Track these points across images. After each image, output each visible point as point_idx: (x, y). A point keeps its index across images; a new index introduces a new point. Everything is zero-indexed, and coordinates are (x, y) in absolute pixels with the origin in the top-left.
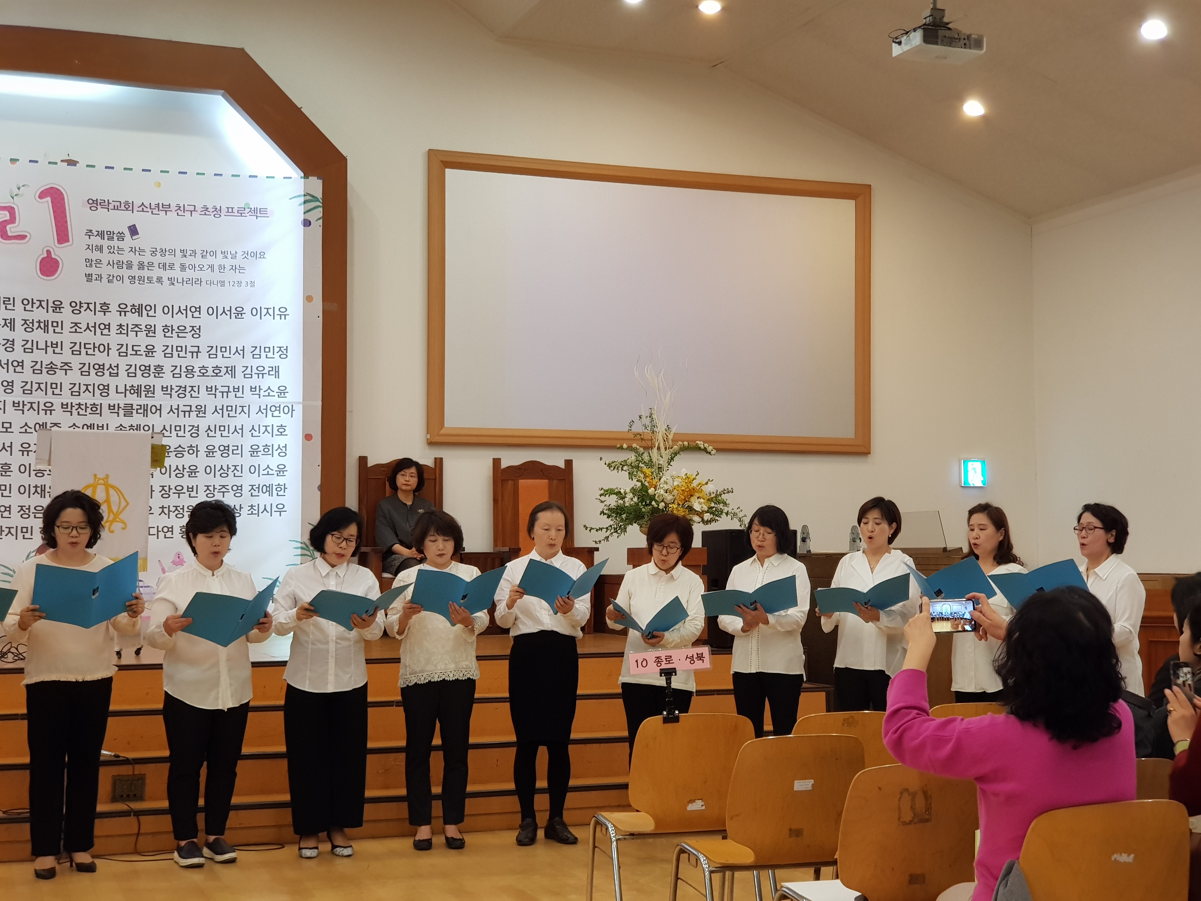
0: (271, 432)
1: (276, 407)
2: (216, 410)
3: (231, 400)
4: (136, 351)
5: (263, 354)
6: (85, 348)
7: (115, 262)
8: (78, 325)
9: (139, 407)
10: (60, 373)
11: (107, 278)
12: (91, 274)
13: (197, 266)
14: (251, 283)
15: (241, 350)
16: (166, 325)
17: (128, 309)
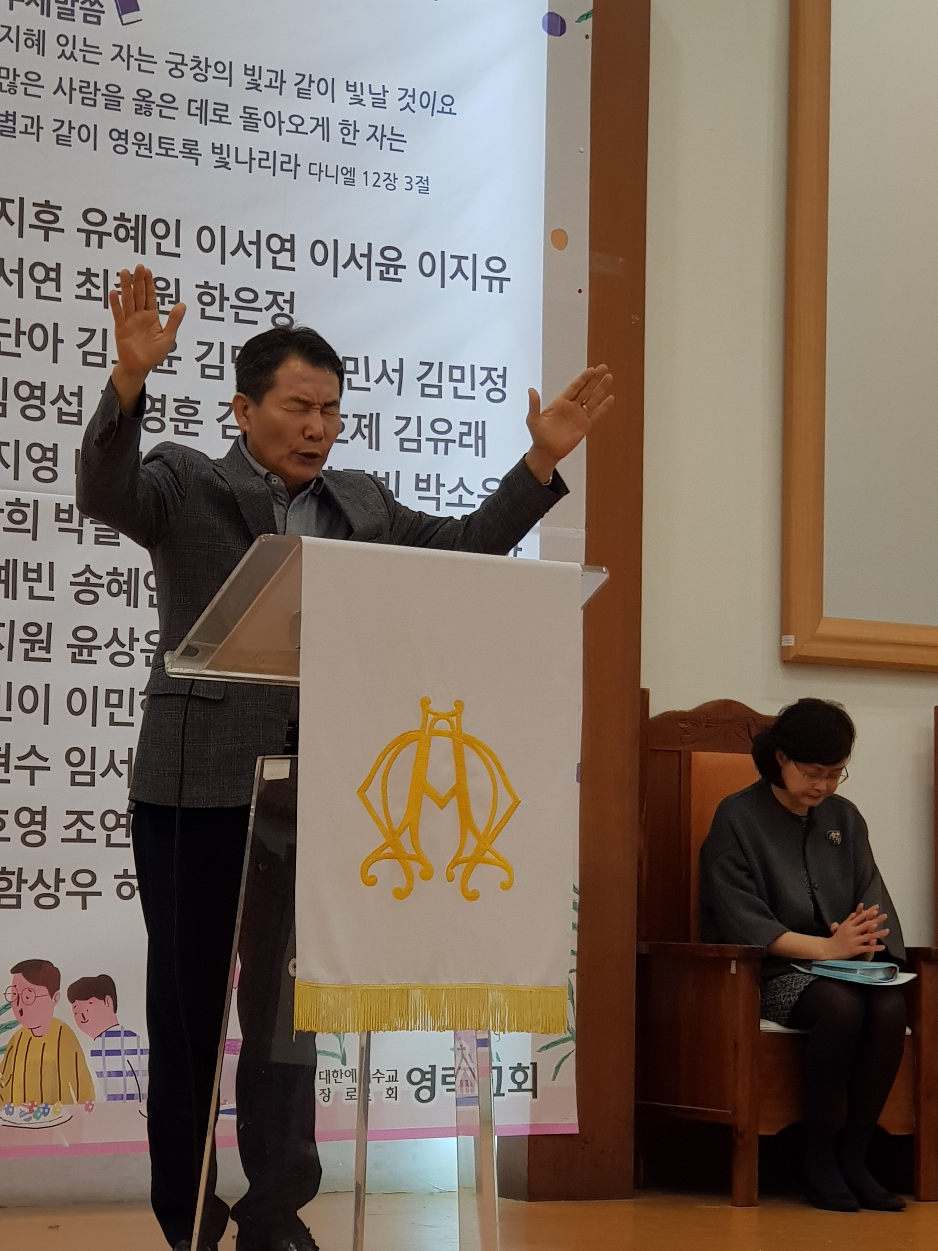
5: (447, 386)
7: (76, 85)
11: (54, 131)
12: (12, 113)
13: (285, 118)
14: (421, 181)
15: (394, 370)
16: (206, 283)
17: (110, 226)
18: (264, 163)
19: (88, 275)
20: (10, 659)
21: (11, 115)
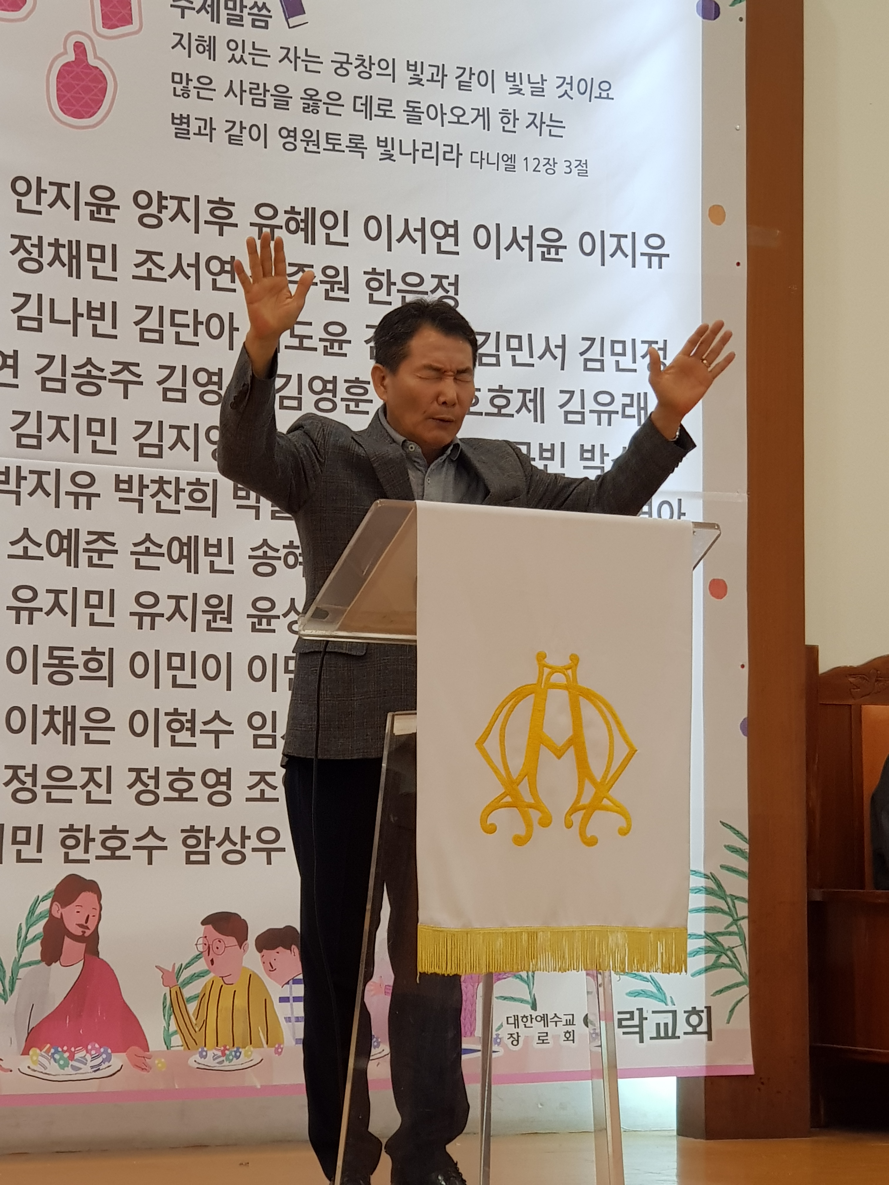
4: (302, 338)
5: (609, 360)
6: (173, 324)
7: (246, 87)
8: (155, 258)
10: (111, 391)
11: (226, 131)
12: (186, 116)
13: (446, 110)
14: (580, 164)
15: (557, 347)
16: (374, 269)
17: (281, 219)
18: (427, 154)
20: (193, 629)
21: (185, 118)
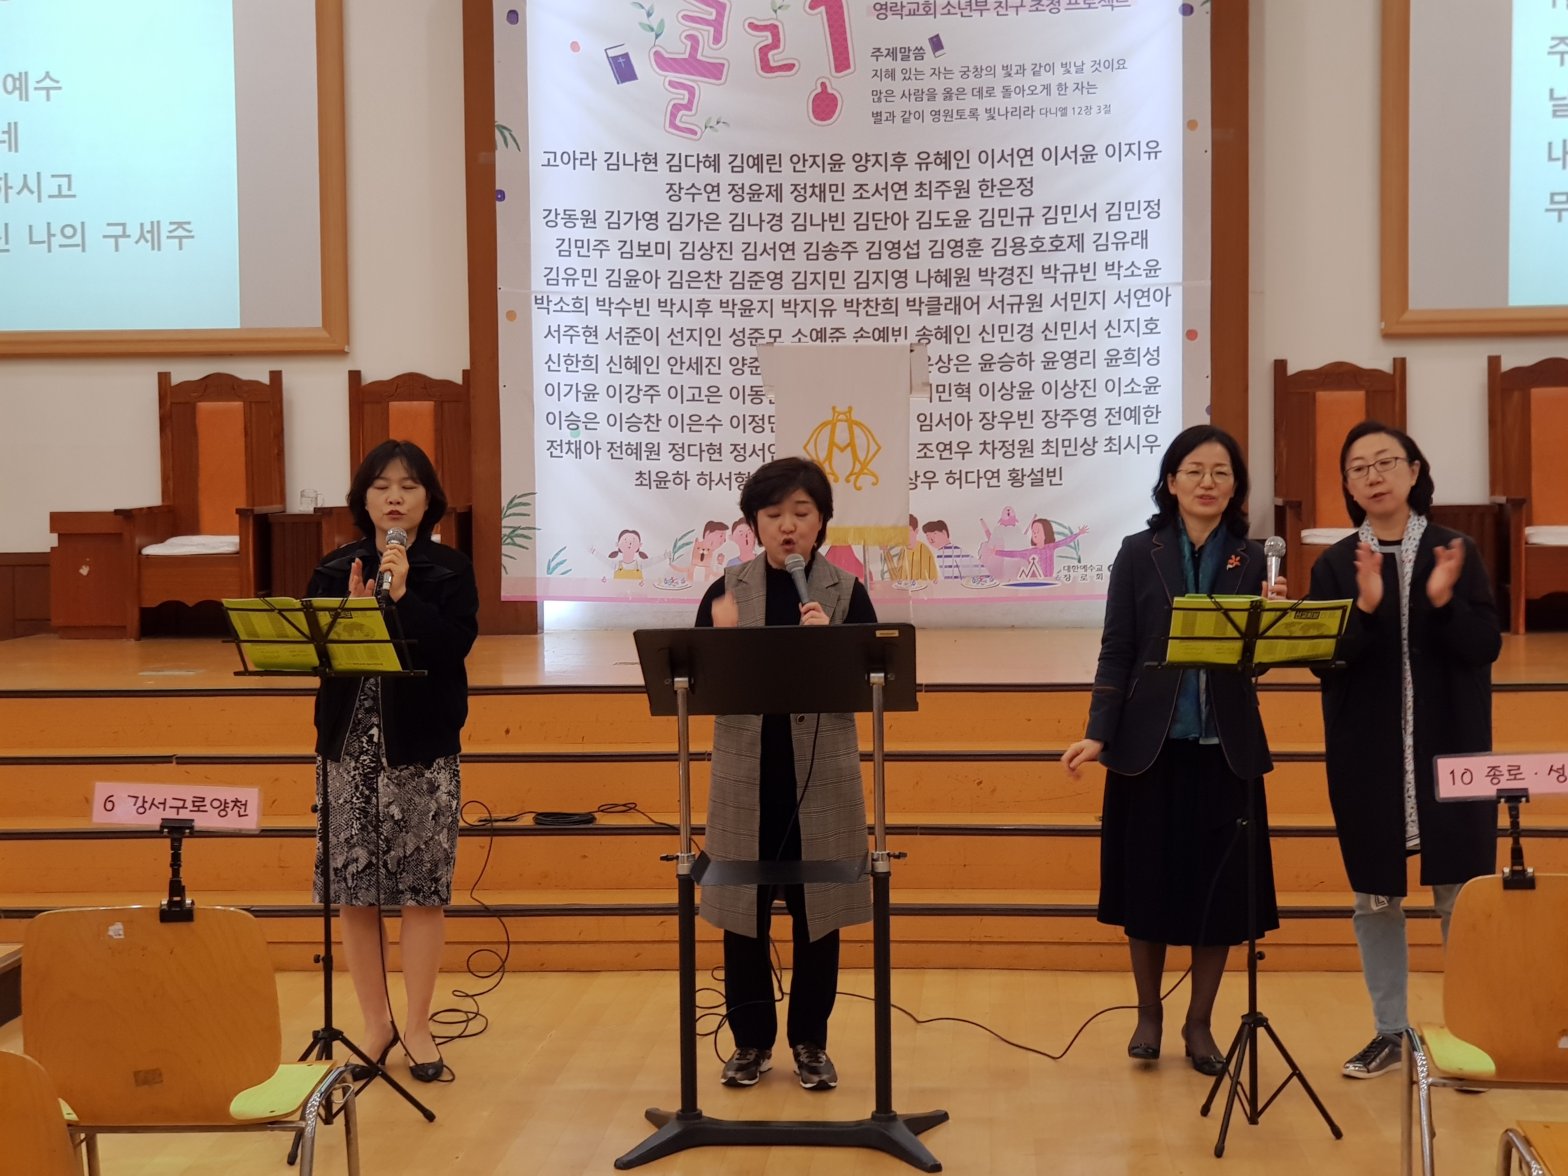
0: (1135, 329)
1: (1143, 292)
2: (1056, 300)
3: (1078, 285)
4: (943, 220)
5: (1124, 214)
6: (874, 220)
7: (912, 92)
8: (864, 187)
9: (948, 301)
10: (842, 257)
11: (902, 117)
12: (880, 112)
13: (1026, 88)
14: (1106, 107)
15: (1091, 210)
16: (984, 179)
17: (932, 159)
18: (1014, 113)
19: (921, 185)
